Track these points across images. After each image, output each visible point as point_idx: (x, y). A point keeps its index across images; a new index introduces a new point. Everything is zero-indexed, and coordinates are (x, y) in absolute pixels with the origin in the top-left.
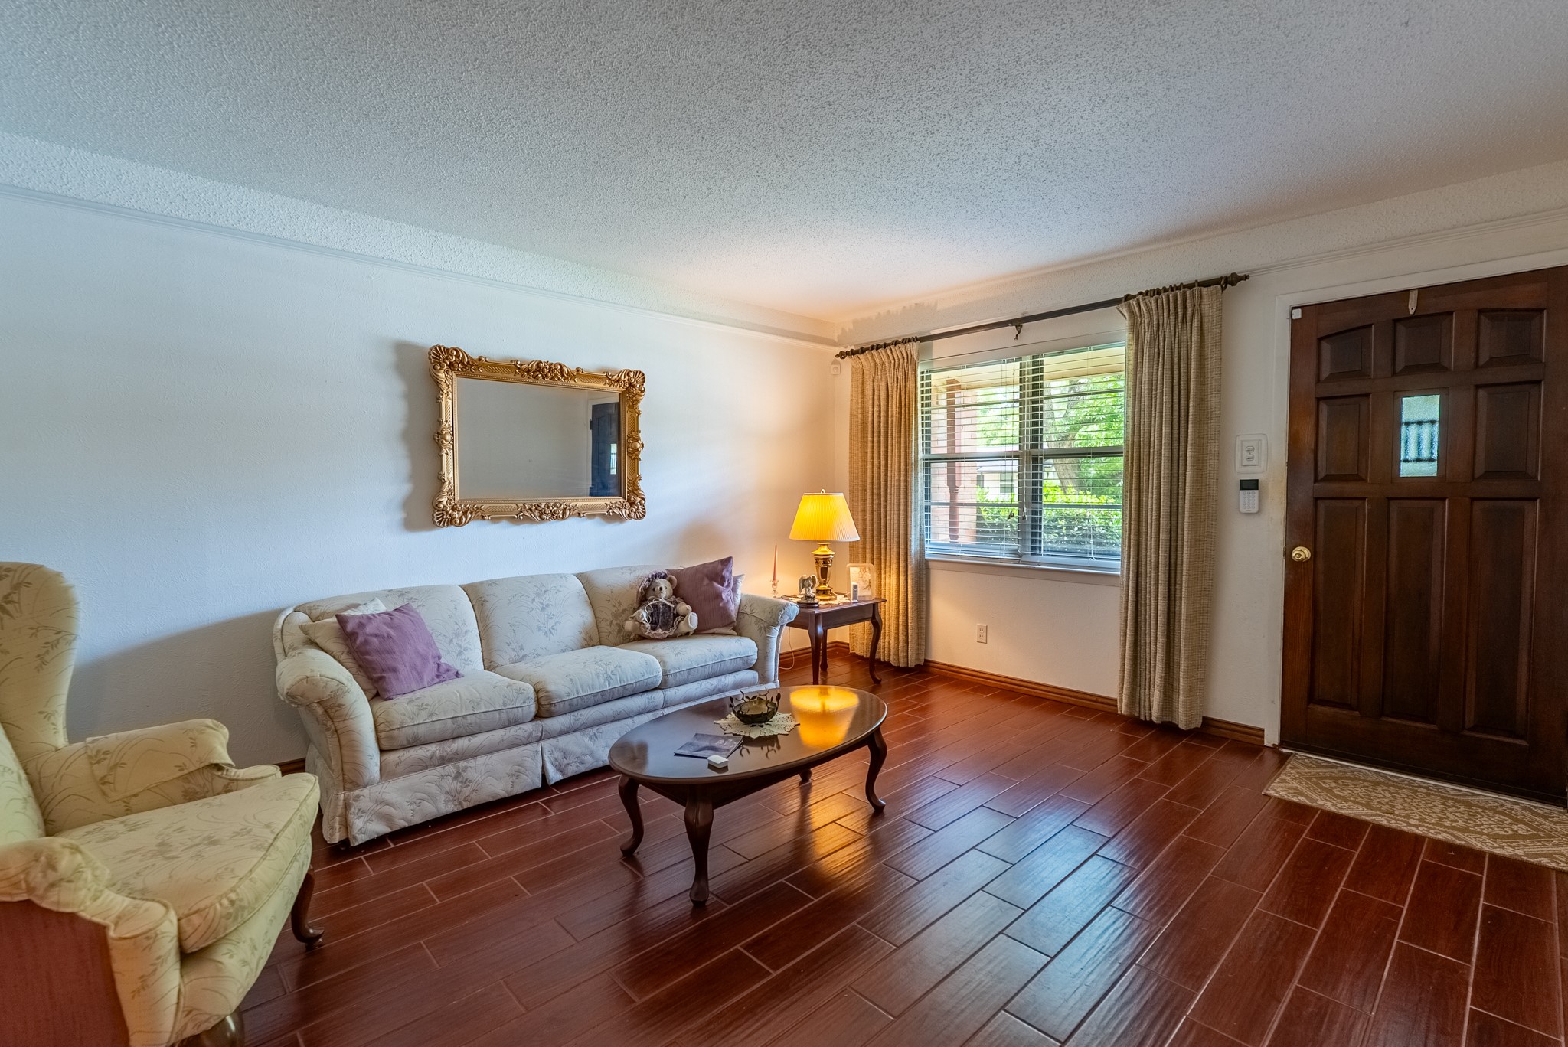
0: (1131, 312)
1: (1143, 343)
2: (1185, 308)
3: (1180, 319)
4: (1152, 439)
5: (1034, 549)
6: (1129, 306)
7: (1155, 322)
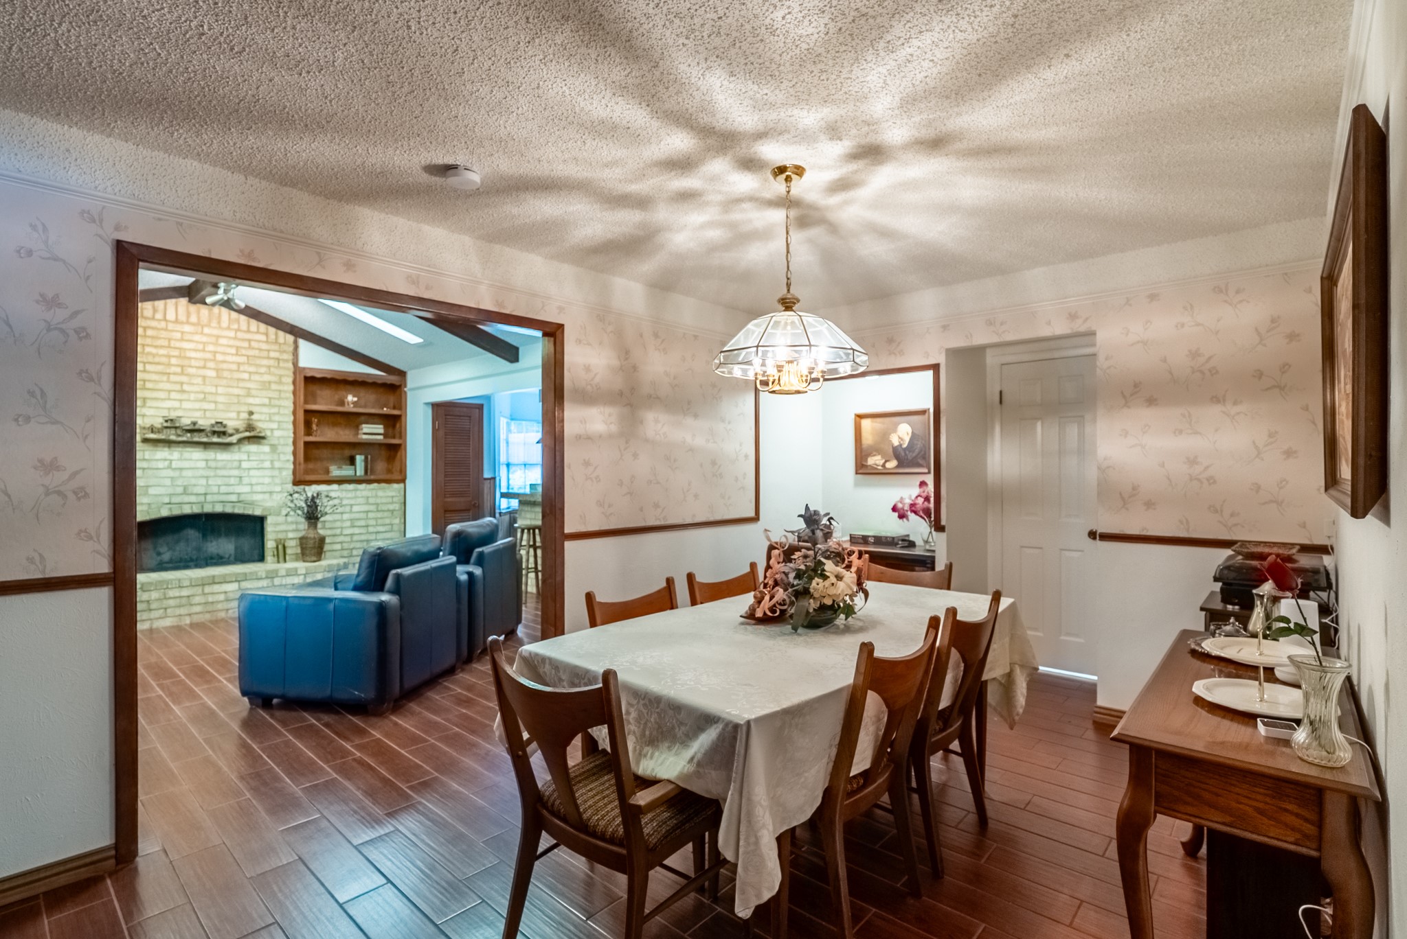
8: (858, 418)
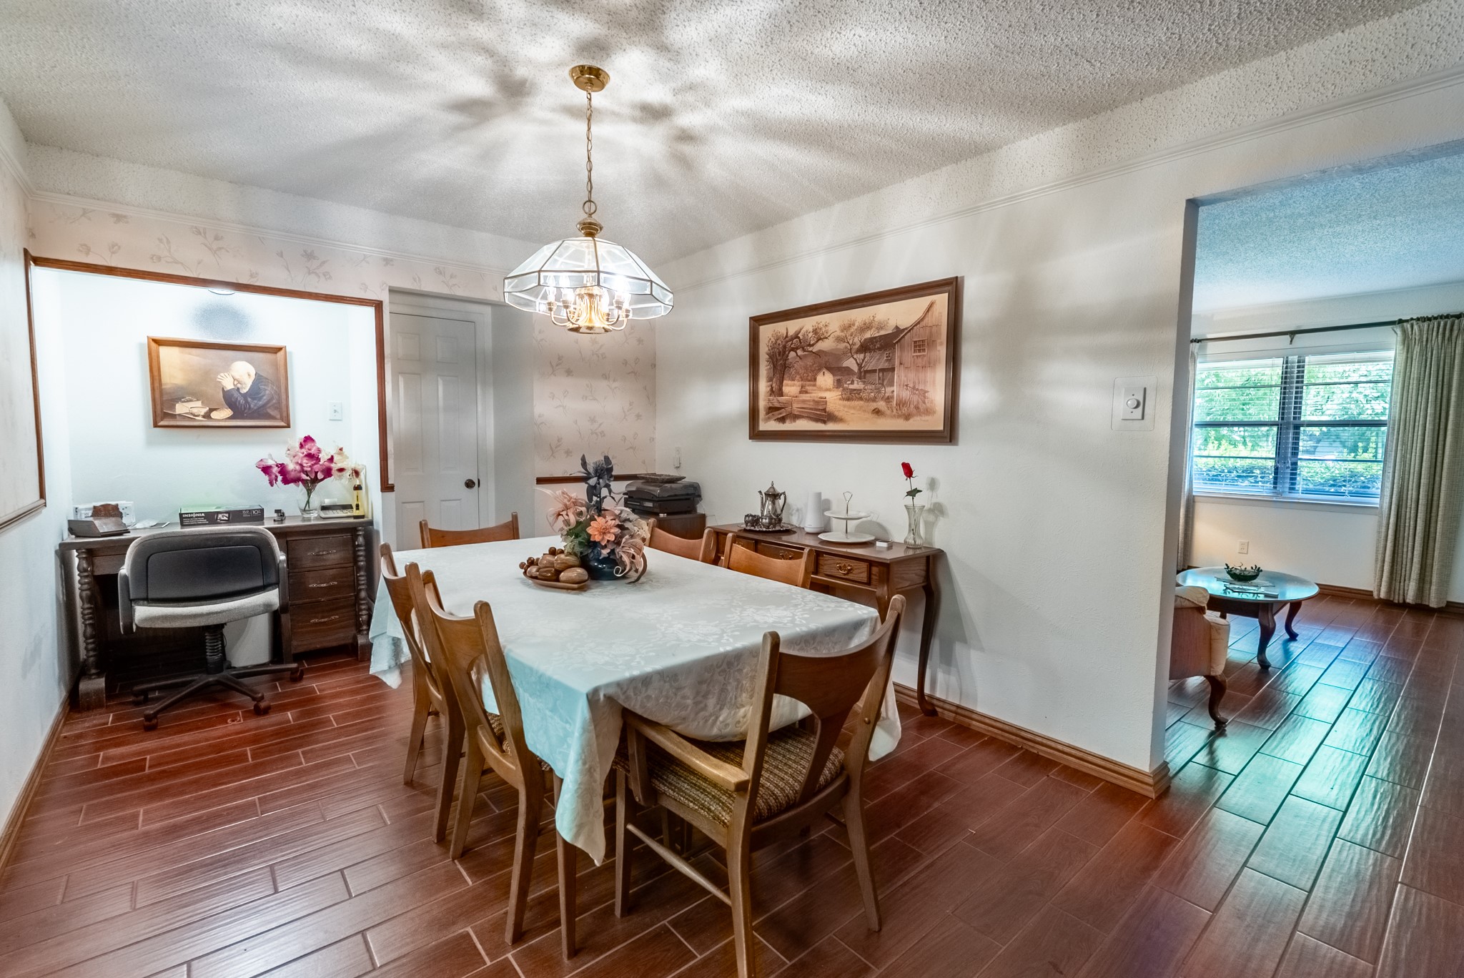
0: (1404, 331)
1: (1412, 352)
2: (1451, 330)
3: (1446, 338)
4: (1418, 416)
5: (1290, 489)
6: (1403, 328)
7: (1425, 339)
8: (153, 344)
